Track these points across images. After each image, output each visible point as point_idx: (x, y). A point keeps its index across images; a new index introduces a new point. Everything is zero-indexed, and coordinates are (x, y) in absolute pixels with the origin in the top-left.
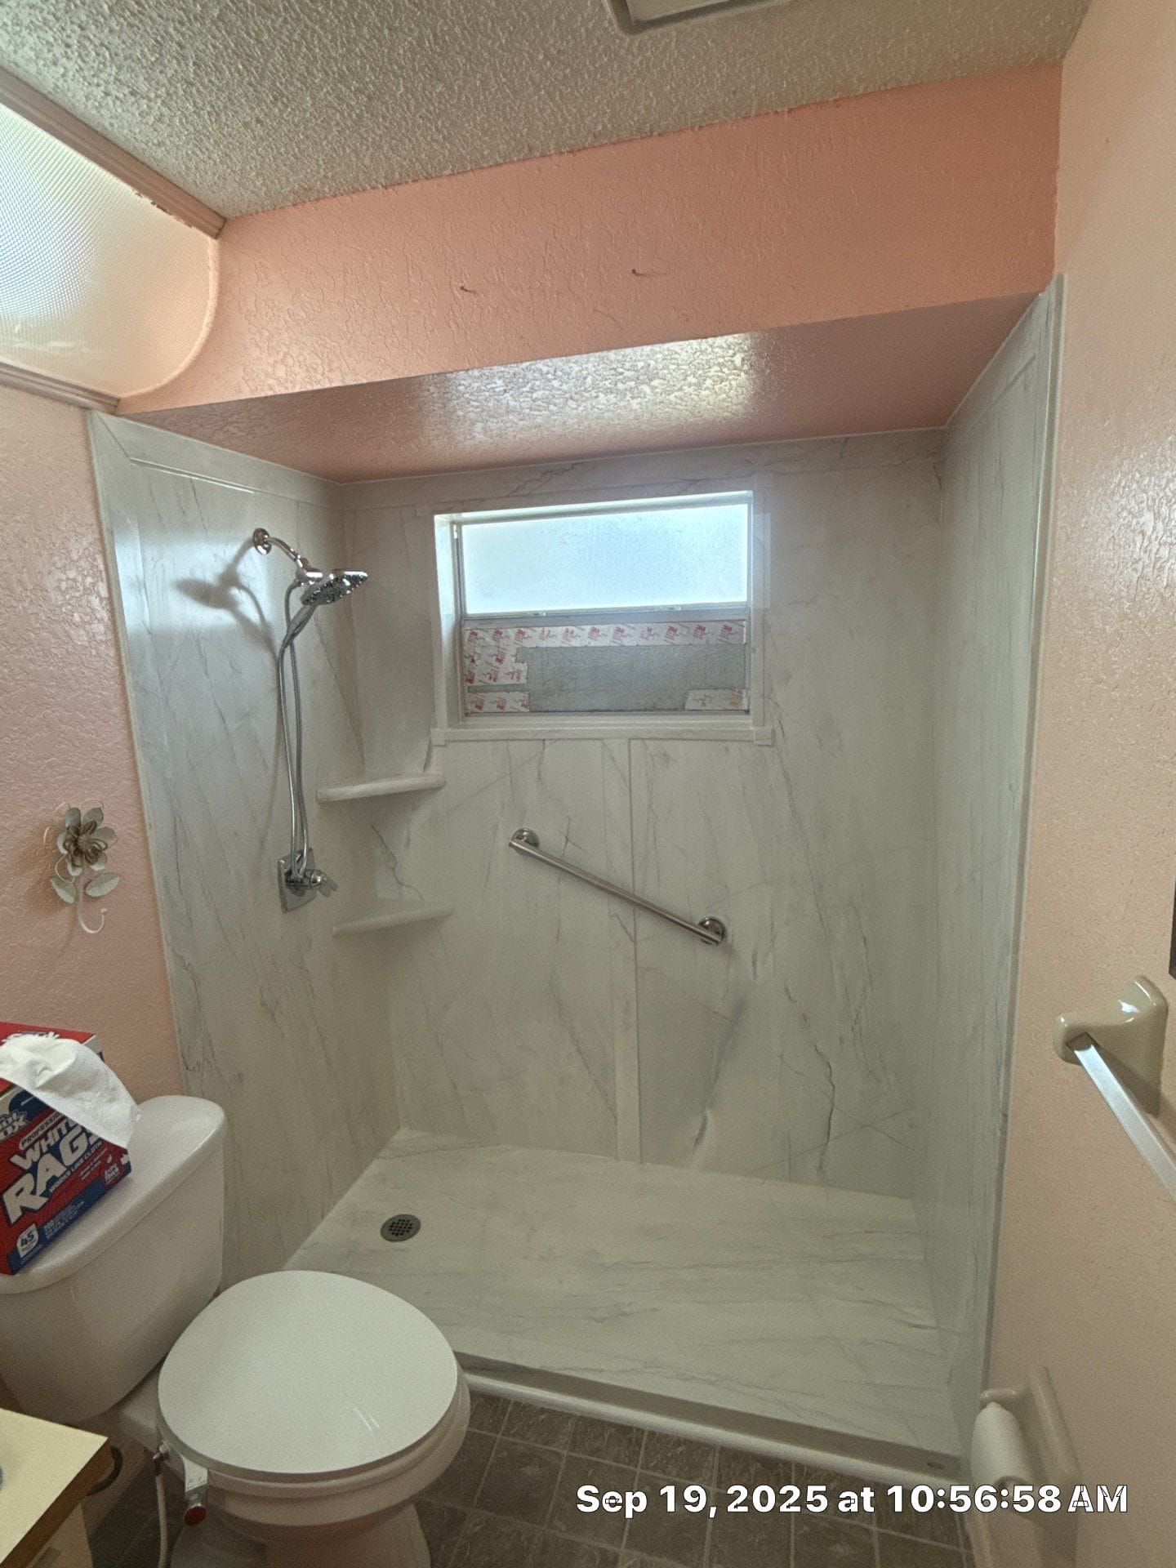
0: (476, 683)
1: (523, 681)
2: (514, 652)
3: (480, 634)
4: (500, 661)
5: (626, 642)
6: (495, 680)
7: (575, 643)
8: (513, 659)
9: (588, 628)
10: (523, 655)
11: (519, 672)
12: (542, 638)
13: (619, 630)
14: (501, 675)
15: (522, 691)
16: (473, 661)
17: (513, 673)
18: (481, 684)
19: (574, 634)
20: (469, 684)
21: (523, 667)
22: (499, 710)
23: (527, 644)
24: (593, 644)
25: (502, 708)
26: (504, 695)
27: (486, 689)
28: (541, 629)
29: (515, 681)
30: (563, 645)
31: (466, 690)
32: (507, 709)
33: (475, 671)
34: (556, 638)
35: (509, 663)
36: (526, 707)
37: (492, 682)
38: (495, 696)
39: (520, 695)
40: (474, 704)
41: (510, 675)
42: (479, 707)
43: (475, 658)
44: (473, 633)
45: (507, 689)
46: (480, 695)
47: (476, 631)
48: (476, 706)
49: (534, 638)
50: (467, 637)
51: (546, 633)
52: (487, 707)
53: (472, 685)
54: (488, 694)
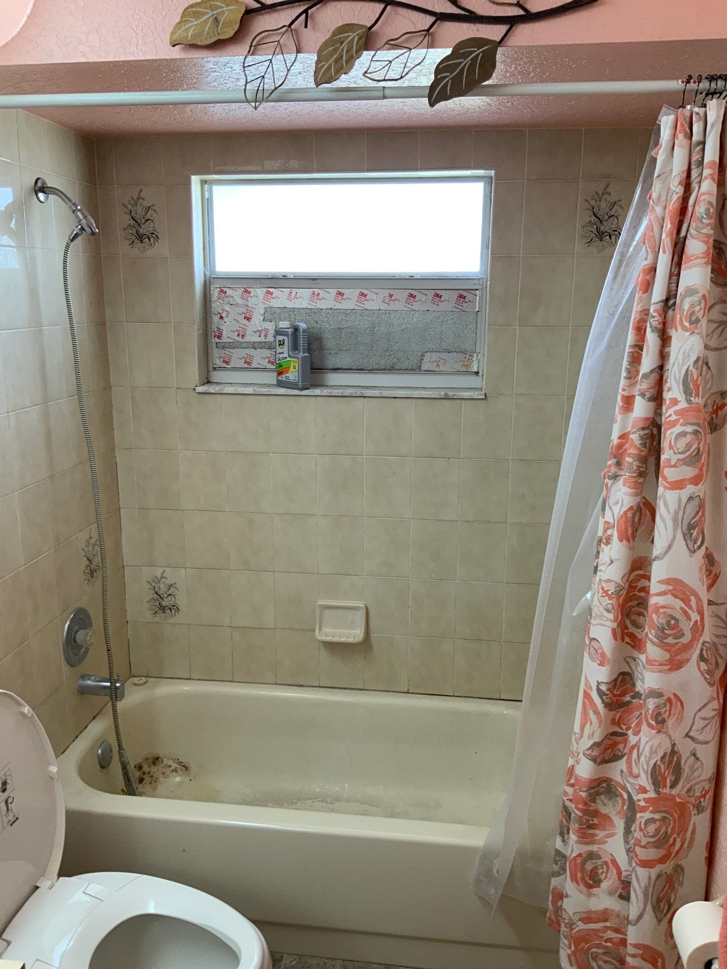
0: (225, 339)
1: (270, 339)
2: (262, 312)
3: (229, 292)
4: (248, 319)
5: (368, 305)
6: (243, 336)
7: (321, 305)
8: (261, 318)
9: (334, 291)
10: (271, 314)
11: (267, 330)
12: (289, 298)
13: (362, 294)
14: (249, 332)
16: (221, 318)
17: (260, 331)
18: (229, 340)
19: (320, 297)
20: (217, 340)
21: (270, 326)
23: (275, 303)
24: (338, 306)
25: (249, 363)
26: (252, 352)
27: (233, 345)
28: (289, 290)
29: (262, 339)
30: (309, 307)
31: (214, 345)
32: (254, 365)
33: (222, 327)
34: (302, 299)
35: (257, 321)
36: (272, 363)
37: (240, 339)
38: (243, 352)
39: (267, 353)
40: (222, 359)
41: (258, 333)
42: (227, 363)
43: (224, 315)
44: (222, 291)
45: (254, 346)
46: (227, 351)
47: (225, 289)
48: (224, 361)
49: (281, 298)
50: (216, 294)
51: (293, 294)
52: (236, 362)
53: (222, 341)
54: (236, 350)
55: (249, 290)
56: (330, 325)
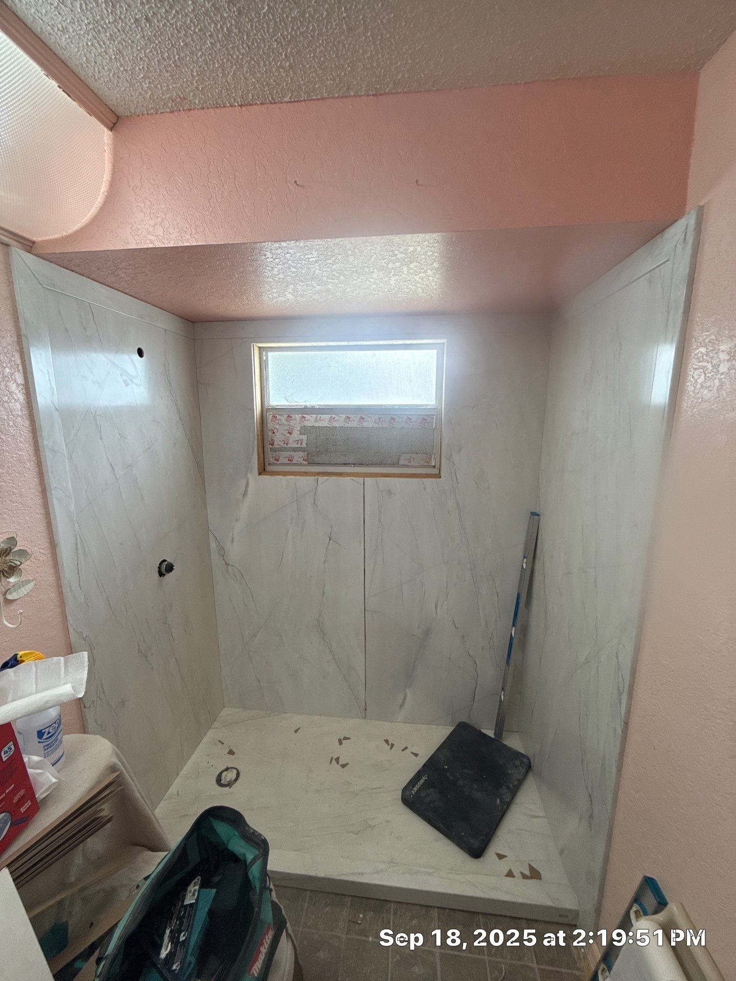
0: (276, 446)
1: (304, 445)
2: (299, 429)
3: (278, 417)
4: (290, 433)
5: (365, 424)
6: (287, 444)
7: (335, 424)
8: (299, 433)
9: (344, 416)
10: (304, 430)
11: (302, 440)
12: (316, 421)
13: (362, 418)
14: (291, 441)
15: (303, 451)
16: (274, 433)
17: (298, 441)
18: (278, 446)
19: (335, 419)
20: (271, 446)
21: (304, 438)
22: (289, 462)
23: (307, 424)
24: (346, 425)
25: (291, 461)
26: (292, 453)
27: (281, 450)
28: (316, 415)
29: (299, 445)
30: (329, 426)
31: (269, 449)
32: (294, 461)
33: (274, 439)
34: (324, 421)
35: (296, 435)
36: (306, 461)
37: (285, 446)
38: (287, 454)
39: (302, 454)
40: (274, 459)
41: (297, 442)
42: (277, 460)
43: (275, 431)
44: (274, 416)
45: (294, 450)
46: (277, 453)
47: (276, 415)
48: (275, 459)
49: (311, 421)
50: (271, 418)
51: (318, 418)
52: (283, 460)
53: (274, 447)
54: (283, 452)
55: (291, 415)
56: (341, 436)
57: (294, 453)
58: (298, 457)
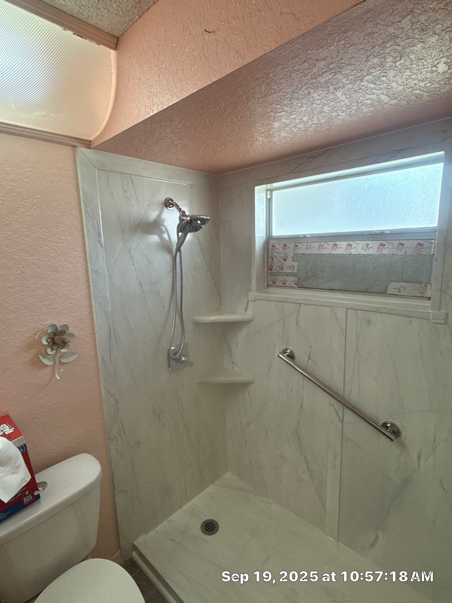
1: (295, 271)
2: (292, 256)
3: (277, 246)
4: (285, 260)
5: (353, 252)
6: (282, 270)
7: (324, 252)
8: (292, 259)
9: (332, 244)
10: (296, 257)
11: (294, 266)
12: (307, 249)
13: (349, 245)
14: (285, 267)
15: (295, 276)
16: (273, 260)
18: (275, 271)
19: (324, 247)
20: (271, 271)
21: (296, 264)
22: (283, 285)
23: (299, 251)
24: (334, 252)
26: (286, 278)
27: (278, 274)
28: (307, 244)
29: (291, 271)
30: (317, 253)
31: (268, 274)
32: (287, 285)
33: (273, 265)
34: (314, 249)
35: (289, 262)
36: (296, 284)
37: (280, 271)
38: (282, 278)
39: (293, 279)
41: (290, 268)
43: (274, 258)
44: (273, 246)
45: (288, 275)
46: (275, 277)
47: (275, 245)
48: (273, 282)
49: (302, 249)
50: (271, 247)
51: (309, 246)
52: (278, 283)
53: (272, 272)
54: (279, 277)
55: (286, 244)
56: (328, 264)
57: (287, 277)
58: (291, 280)
